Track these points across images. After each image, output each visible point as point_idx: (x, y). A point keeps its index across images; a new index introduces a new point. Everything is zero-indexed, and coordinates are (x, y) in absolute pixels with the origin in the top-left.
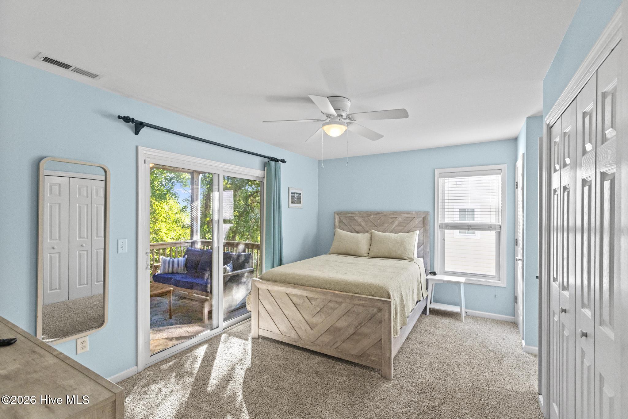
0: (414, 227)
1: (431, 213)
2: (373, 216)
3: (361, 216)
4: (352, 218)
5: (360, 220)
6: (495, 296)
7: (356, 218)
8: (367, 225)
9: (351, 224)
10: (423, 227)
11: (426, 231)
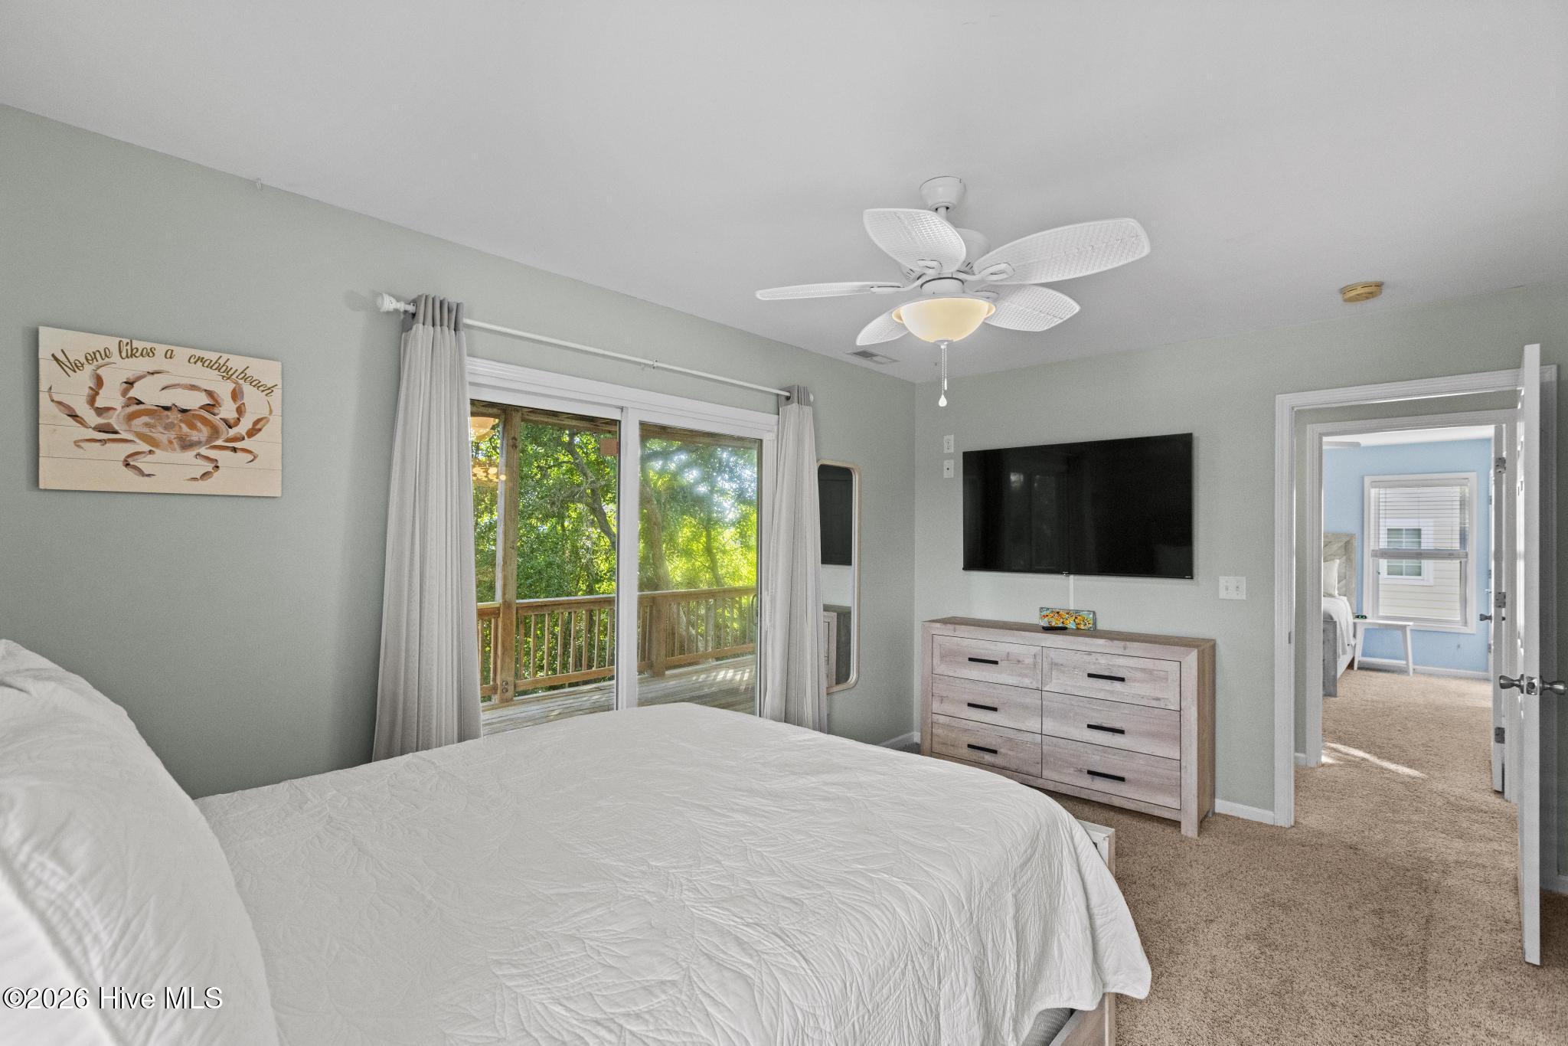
0: (1331, 556)
1: (1358, 535)
6: (1459, 646)
10: (1345, 554)
11: (1349, 560)
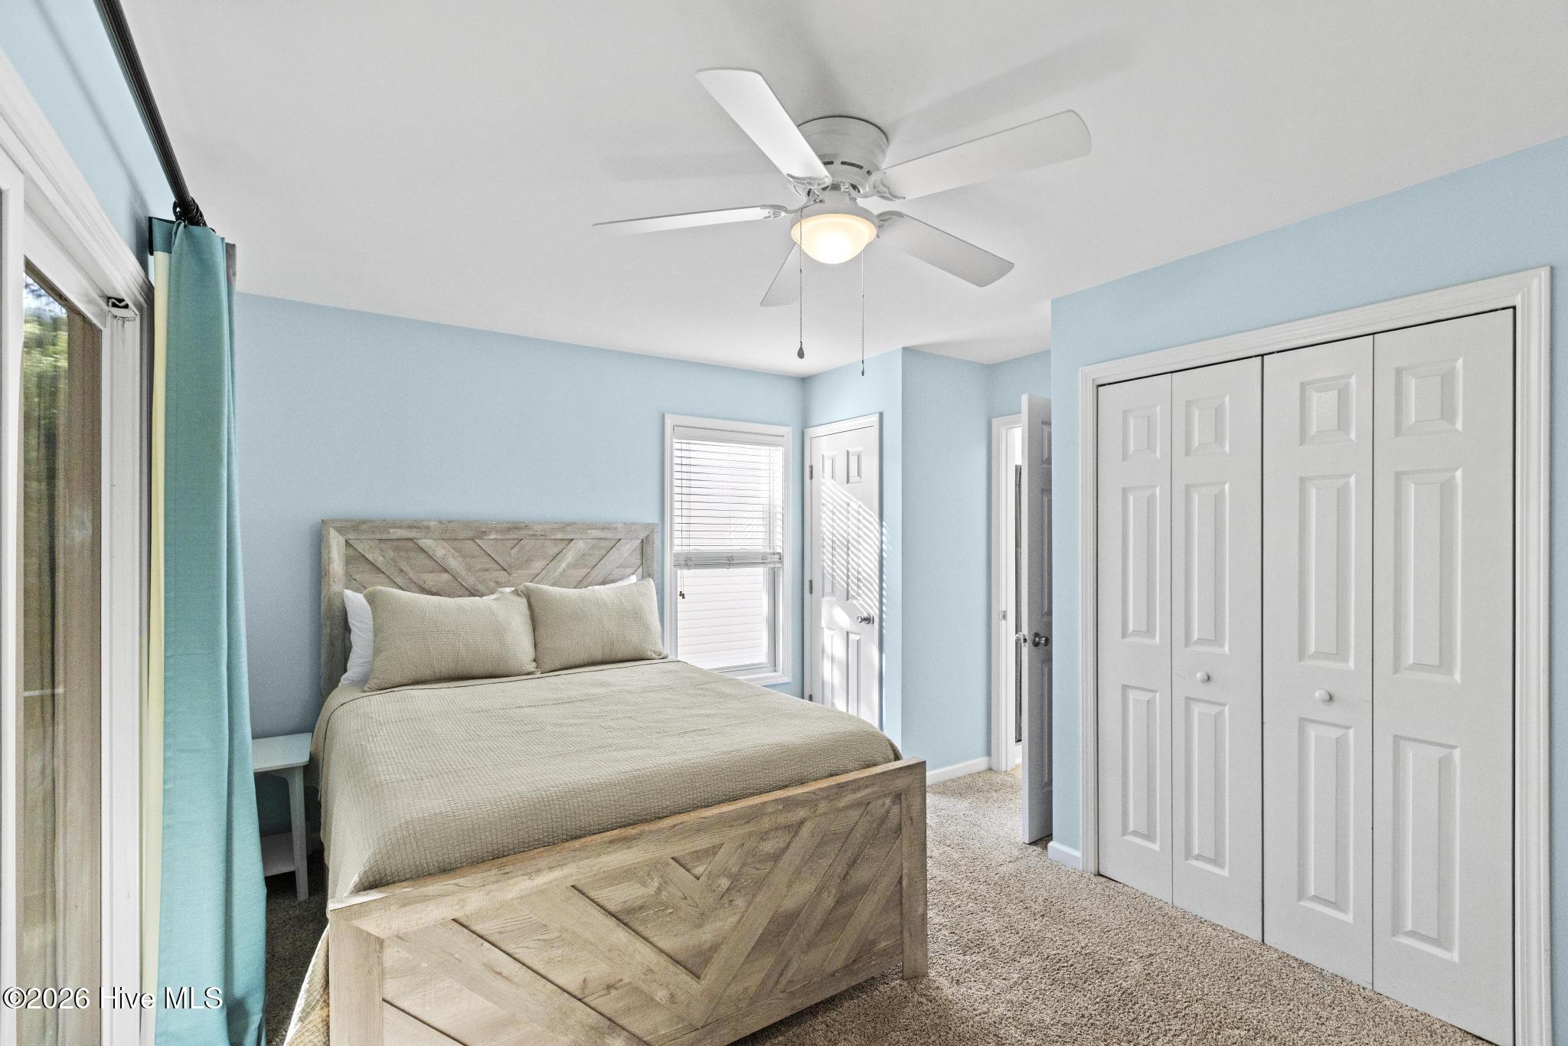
0: (617, 568)
1: (657, 529)
2: (492, 537)
3: (447, 536)
4: (411, 544)
5: (440, 550)
7: (426, 543)
8: (469, 568)
9: (406, 569)
10: (643, 563)
11: (649, 575)
